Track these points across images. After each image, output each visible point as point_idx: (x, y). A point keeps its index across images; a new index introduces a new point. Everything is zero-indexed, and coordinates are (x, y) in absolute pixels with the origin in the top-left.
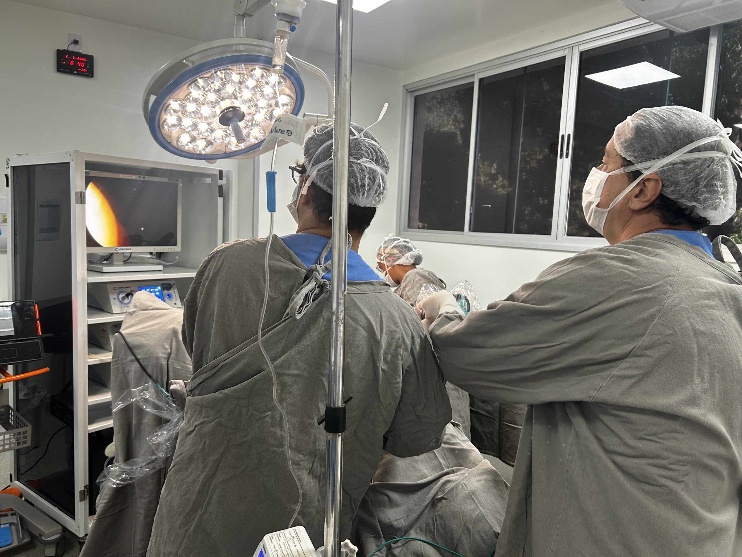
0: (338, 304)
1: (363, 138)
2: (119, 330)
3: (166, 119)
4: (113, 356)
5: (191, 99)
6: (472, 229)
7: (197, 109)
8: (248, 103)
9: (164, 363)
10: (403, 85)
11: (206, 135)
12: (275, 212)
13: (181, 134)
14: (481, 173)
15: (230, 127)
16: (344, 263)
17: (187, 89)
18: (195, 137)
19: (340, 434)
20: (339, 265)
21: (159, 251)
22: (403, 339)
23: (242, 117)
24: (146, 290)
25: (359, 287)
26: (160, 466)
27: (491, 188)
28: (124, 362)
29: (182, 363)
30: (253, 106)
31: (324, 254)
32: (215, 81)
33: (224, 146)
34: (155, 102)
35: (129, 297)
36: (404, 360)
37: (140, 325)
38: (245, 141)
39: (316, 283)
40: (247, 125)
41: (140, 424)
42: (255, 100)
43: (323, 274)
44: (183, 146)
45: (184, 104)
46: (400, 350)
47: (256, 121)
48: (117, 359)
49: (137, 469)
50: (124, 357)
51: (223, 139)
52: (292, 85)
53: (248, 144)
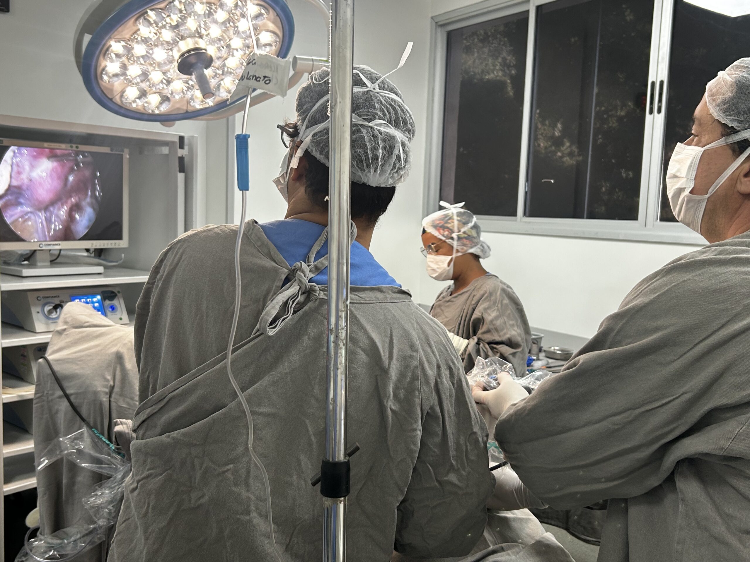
0: (338, 317)
1: (377, 90)
2: (45, 354)
3: (106, 66)
4: (35, 391)
5: (139, 39)
6: (527, 214)
7: (147, 52)
8: (217, 43)
9: (105, 399)
10: (430, 16)
11: (161, 88)
12: (248, 190)
13: (126, 87)
14: (540, 136)
15: (193, 77)
16: (345, 261)
17: (134, 26)
18: (145, 91)
19: (342, 499)
20: (339, 264)
21: (98, 247)
22: (423, 368)
23: (208, 62)
24: (80, 299)
25: (362, 295)
26: (99, 539)
27: (555, 157)
28: (50, 398)
29: (128, 400)
30: (225, 47)
31: (316, 248)
32: (171, 14)
33: (186, 103)
34: (92, 44)
35: (58, 310)
36: (424, 397)
37: (72, 348)
38: (213, 94)
39: (300, 288)
40: (216, 73)
41: (72, 483)
42: (227, 38)
43: (312, 275)
44: (130, 103)
45: (130, 45)
46: (418, 383)
47: (228, 68)
48: (41, 394)
49: (69, 543)
50: (50, 392)
51: (184, 94)
52: (278, 18)
53: (218, 99)
